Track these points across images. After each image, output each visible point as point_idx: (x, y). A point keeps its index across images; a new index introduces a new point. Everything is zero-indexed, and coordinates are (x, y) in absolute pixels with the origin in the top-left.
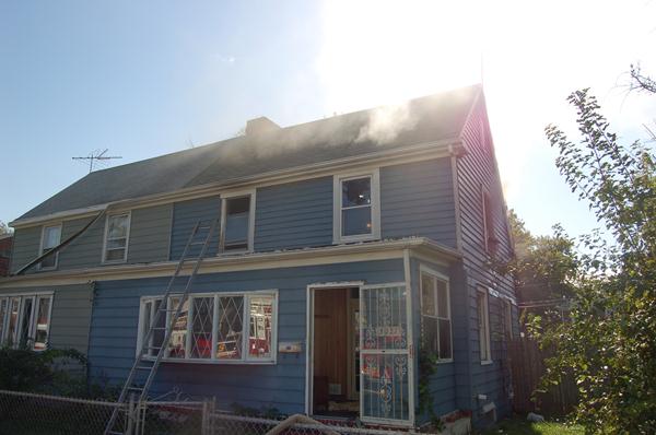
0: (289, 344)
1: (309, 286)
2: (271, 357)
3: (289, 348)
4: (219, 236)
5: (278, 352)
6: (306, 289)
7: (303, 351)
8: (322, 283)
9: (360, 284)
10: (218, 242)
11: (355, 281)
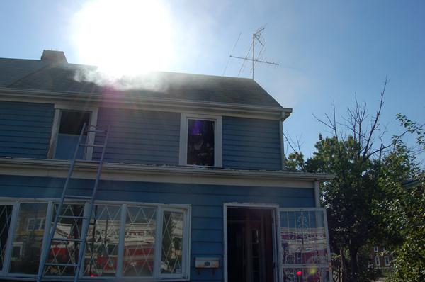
0: (207, 259)
2: (183, 273)
3: (207, 264)
4: (49, 144)
5: (191, 267)
6: (222, 207)
7: (222, 267)
8: (239, 202)
9: (276, 206)
10: (47, 150)
11: (271, 203)
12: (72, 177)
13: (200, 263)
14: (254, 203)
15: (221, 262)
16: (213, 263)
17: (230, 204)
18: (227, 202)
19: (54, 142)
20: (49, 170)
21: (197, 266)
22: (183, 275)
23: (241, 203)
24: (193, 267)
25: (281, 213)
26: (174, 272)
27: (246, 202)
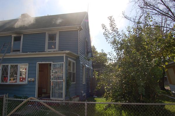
0: (31, 78)
1: (37, 63)
2: (26, 82)
3: (31, 80)
5: (28, 81)
8: (41, 62)
9: (52, 62)
10: (11, 49)
11: (50, 61)
13: (29, 79)
14: (46, 62)
16: (33, 79)
17: (39, 63)
27: (43, 61)
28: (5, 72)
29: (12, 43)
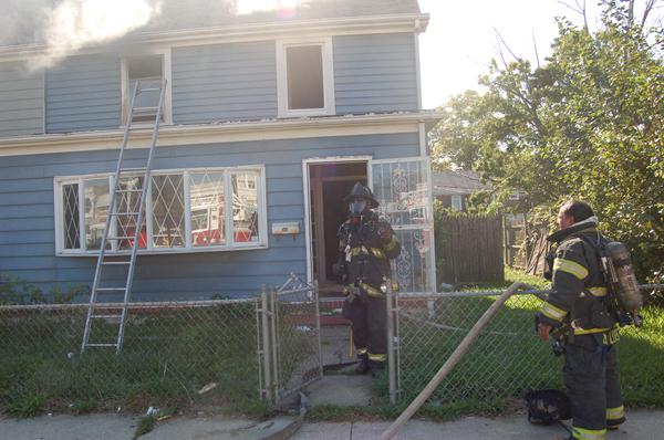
0: (285, 225)
1: (305, 162)
2: (261, 241)
3: (285, 229)
4: (120, 104)
5: (269, 235)
6: (301, 164)
7: (302, 232)
8: (321, 157)
9: (369, 158)
10: (120, 111)
11: (362, 155)
12: (127, 148)
13: (277, 228)
14: (342, 156)
15: (302, 226)
16: (292, 228)
17: (311, 160)
18: (307, 158)
19: (126, 101)
20: (107, 142)
21: (274, 232)
22: (260, 243)
23: (325, 157)
24: (270, 234)
25: (374, 166)
26: (250, 240)
27: (331, 156)
28: (168, 200)
29: (124, 87)
